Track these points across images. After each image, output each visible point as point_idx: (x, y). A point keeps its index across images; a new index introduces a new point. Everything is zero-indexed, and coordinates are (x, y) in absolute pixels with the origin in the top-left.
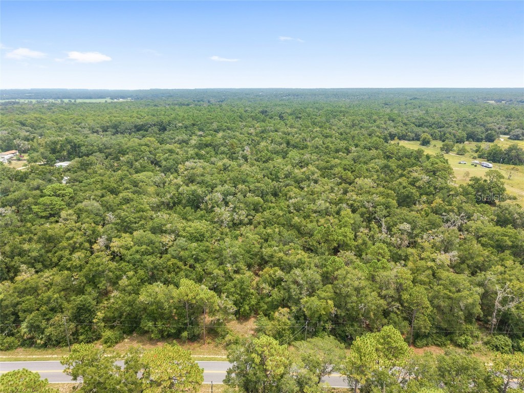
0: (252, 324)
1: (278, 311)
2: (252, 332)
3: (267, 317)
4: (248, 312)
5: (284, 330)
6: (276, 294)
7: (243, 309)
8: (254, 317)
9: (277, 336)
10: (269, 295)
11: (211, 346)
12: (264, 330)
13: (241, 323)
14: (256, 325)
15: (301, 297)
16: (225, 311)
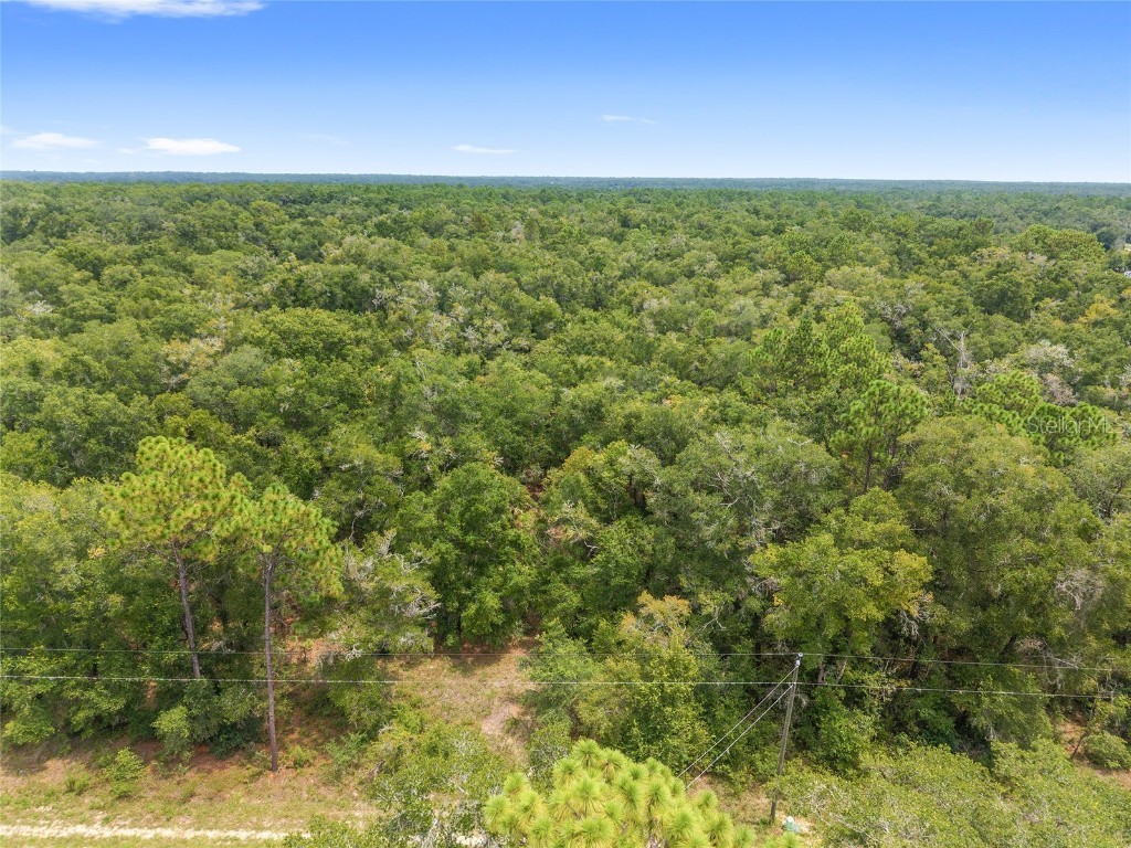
0: (511, 675)
1: (636, 614)
2: (514, 711)
3: (582, 641)
4: (499, 619)
5: (668, 700)
6: (619, 540)
7: (472, 609)
8: (523, 644)
9: (635, 731)
10: (585, 551)
11: (310, 777)
12: (568, 701)
13: (467, 671)
14: (533, 678)
15: (744, 543)
16: (381, 607)
